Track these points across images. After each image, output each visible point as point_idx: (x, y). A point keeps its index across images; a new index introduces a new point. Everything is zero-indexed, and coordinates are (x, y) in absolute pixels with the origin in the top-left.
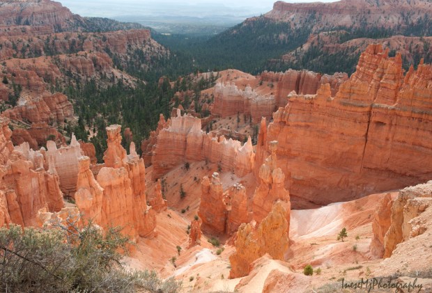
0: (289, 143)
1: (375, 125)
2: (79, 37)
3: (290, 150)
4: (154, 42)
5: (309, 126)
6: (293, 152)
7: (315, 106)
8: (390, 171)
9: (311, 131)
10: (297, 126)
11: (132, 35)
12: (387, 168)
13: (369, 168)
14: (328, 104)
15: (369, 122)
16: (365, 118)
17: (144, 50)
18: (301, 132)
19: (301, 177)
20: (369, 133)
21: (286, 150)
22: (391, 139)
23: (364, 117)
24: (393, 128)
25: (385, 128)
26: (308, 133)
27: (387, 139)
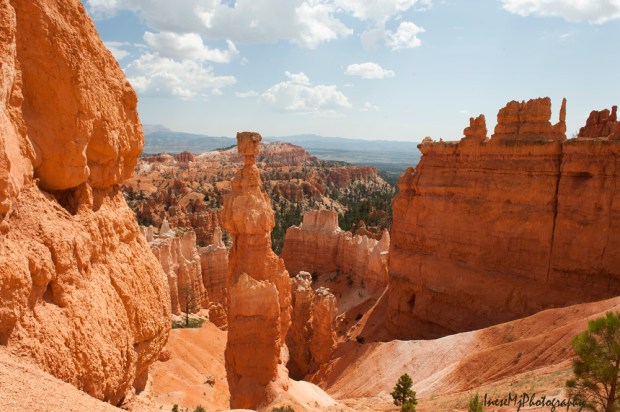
0: (422, 226)
1: (571, 181)
2: (303, 170)
3: (423, 239)
4: (380, 180)
5: (452, 194)
6: (429, 243)
7: (461, 158)
8: (610, 276)
9: (455, 203)
10: (434, 195)
11: (356, 171)
12: (602, 271)
13: (564, 271)
14: (483, 149)
15: (559, 176)
16: (550, 168)
17: (367, 186)
18: (439, 205)
19: (442, 289)
20: (560, 197)
21: (417, 239)
22: (606, 207)
23: (547, 165)
24: (608, 183)
25: (592, 183)
26: (451, 205)
27: (599, 209)
